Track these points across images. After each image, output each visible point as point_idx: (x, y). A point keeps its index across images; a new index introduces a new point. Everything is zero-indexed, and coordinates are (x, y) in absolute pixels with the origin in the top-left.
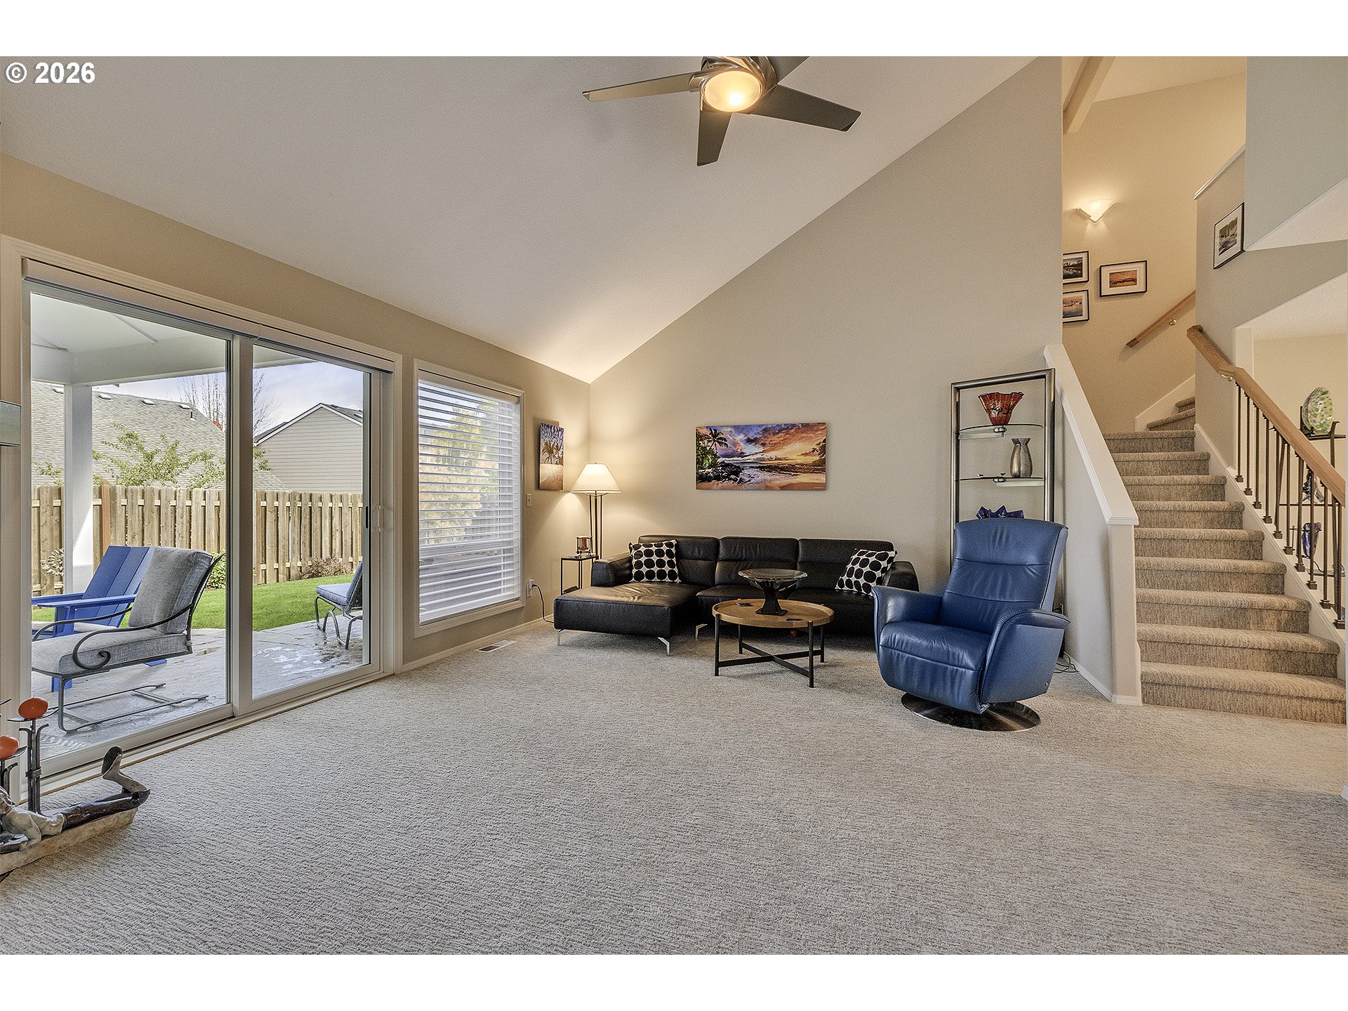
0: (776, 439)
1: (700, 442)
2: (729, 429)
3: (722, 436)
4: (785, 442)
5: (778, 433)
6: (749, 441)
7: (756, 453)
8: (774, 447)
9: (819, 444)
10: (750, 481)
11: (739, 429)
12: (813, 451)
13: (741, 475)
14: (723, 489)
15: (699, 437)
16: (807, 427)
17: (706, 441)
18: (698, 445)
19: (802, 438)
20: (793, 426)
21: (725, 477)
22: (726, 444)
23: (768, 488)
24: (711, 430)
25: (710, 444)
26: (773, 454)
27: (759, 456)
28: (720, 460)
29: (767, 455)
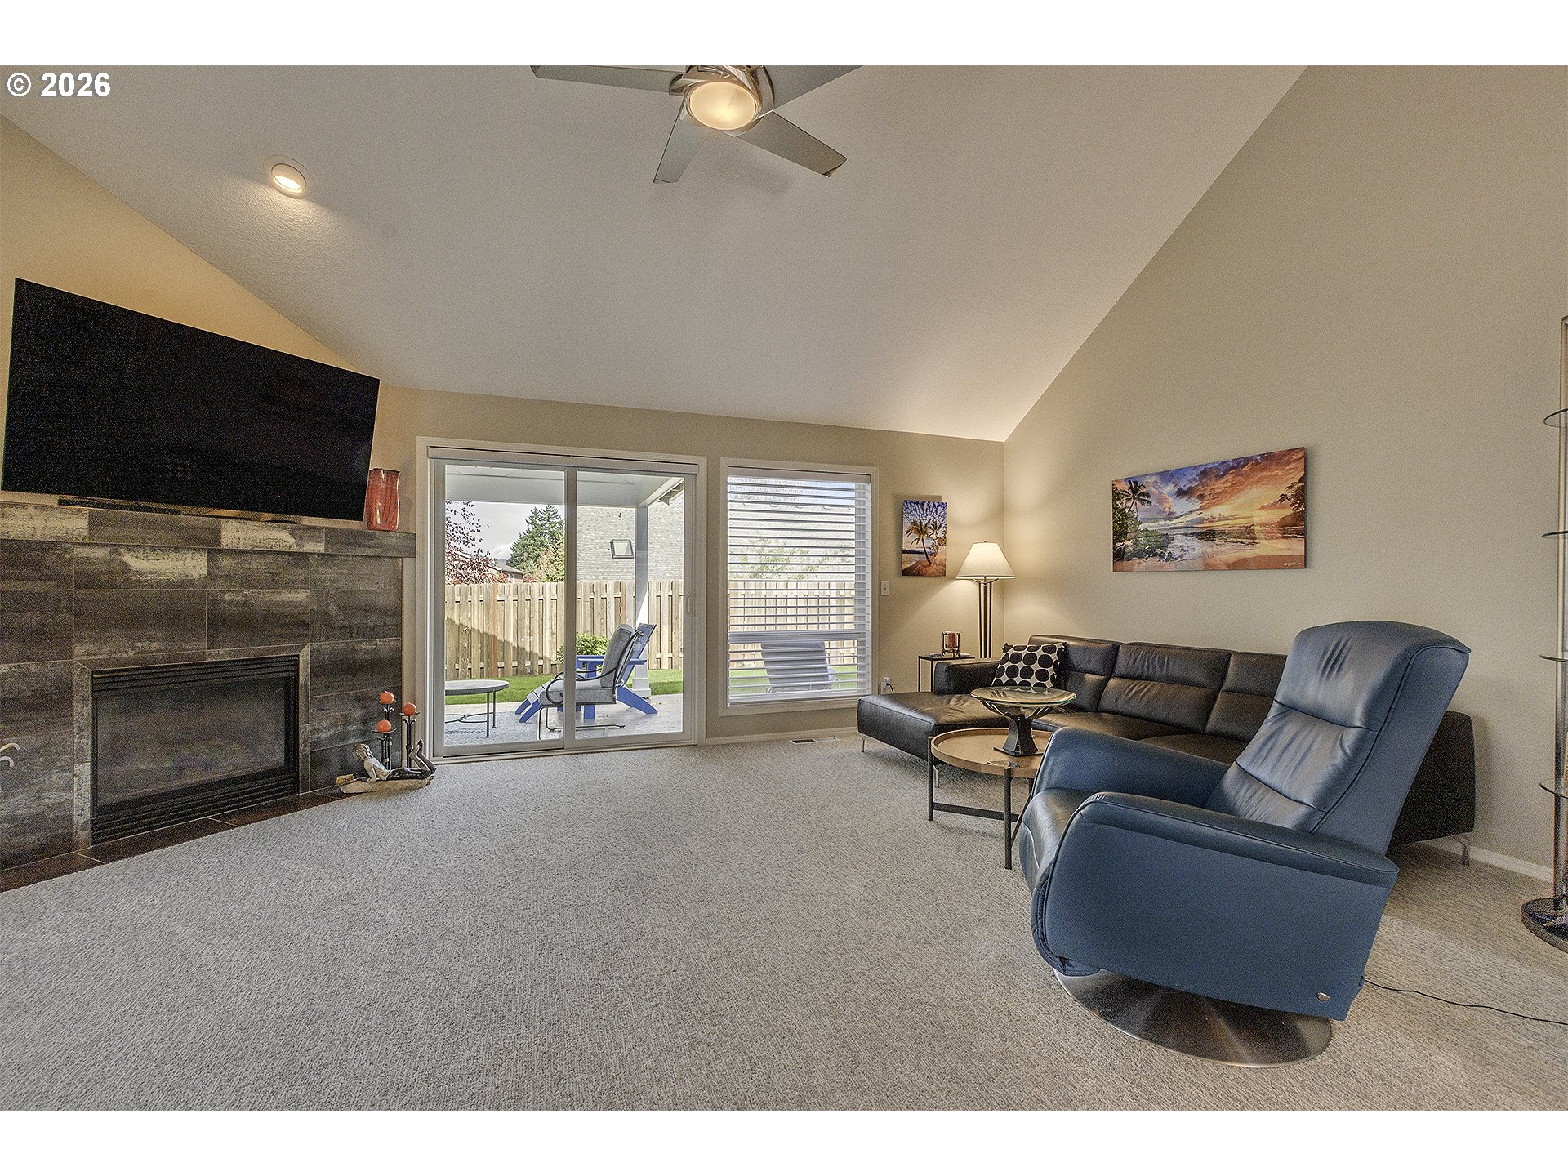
0: (1220, 486)
1: (1118, 503)
2: (1154, 479)
3: (1144, 490)
4: (1235, 489)
5: (1222, 476)
6: (1180, 493)
7: (1191, 512)
8: (1218, 498)
9: (1291, 487)
10: (1182, 556)
11: (1166, 476)
12: (1282, 500)
13: (1170, 549)
14: (1147, 571)
15: (1117, 496)
16: (1271, 459)
17: (1124, 501)
18: (1115, 507)
19: (1262, 479)
20: (1248, 460)
21: (1148, 552)
22: (1149, 502)
23: (1209, 567)
24: (1130, 483)
25: (1129, 504)
26: (1220, 510)
27: (1195, 516)
28: (1142, 527)
29: (1207, 514)
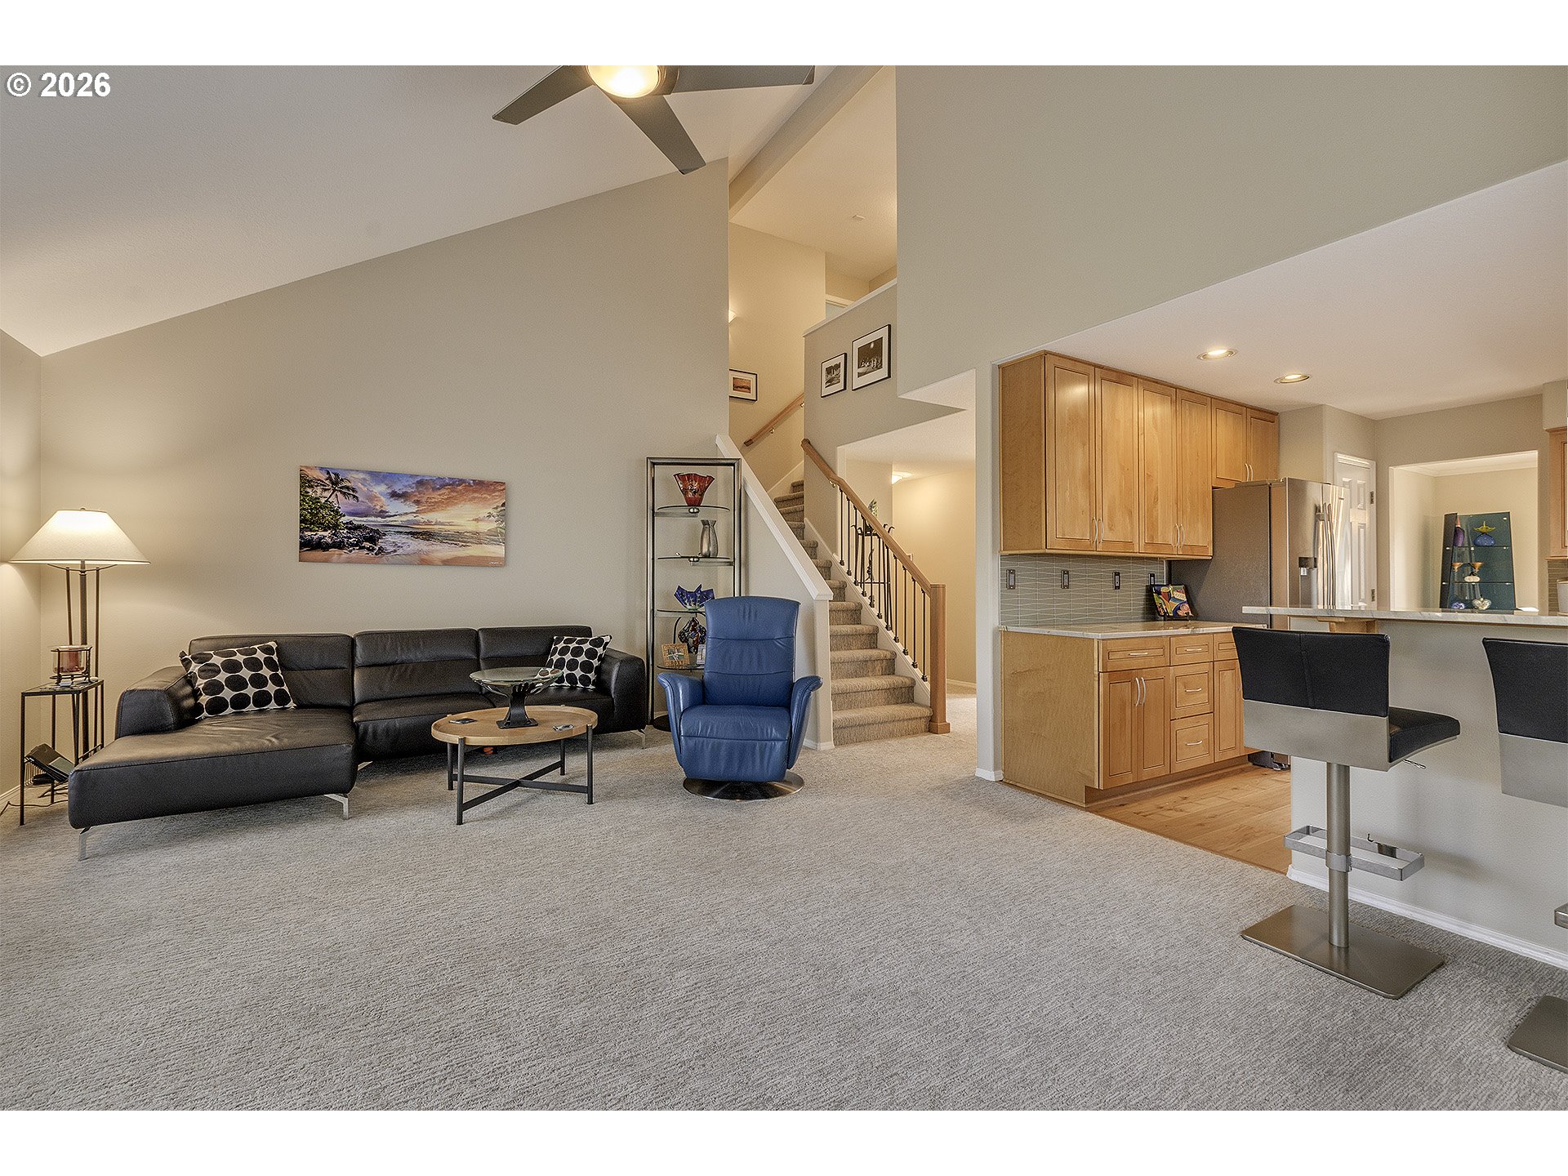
0: (436, 496)
1: (308, 490)
2: (361, 476)
3: (348, 484)
4: (449, 502)
5: (439, 489)
6: (394, 495)
7: (407, 514)
8: (434, 506)
9: (496, 508)
10: (395, 551)
11: (377, 476)
12: (489, 516)
13: (381, 543)
14: (349, 561)
15: (306, 482)
16: (481, 486)
17: (319, 490)
18: (304, 494)
19: (474, 498)
20: (462, 481)
21: (352, 545)
22: (354, 496)
24: (328, 473)
25: (327, 494)
26: (434, 516)
27: (410, 517)
28: (344, 519)
29: (422, 518)
